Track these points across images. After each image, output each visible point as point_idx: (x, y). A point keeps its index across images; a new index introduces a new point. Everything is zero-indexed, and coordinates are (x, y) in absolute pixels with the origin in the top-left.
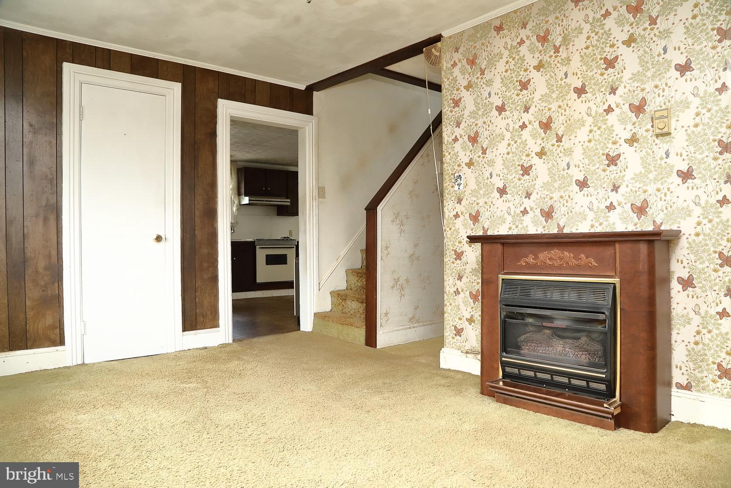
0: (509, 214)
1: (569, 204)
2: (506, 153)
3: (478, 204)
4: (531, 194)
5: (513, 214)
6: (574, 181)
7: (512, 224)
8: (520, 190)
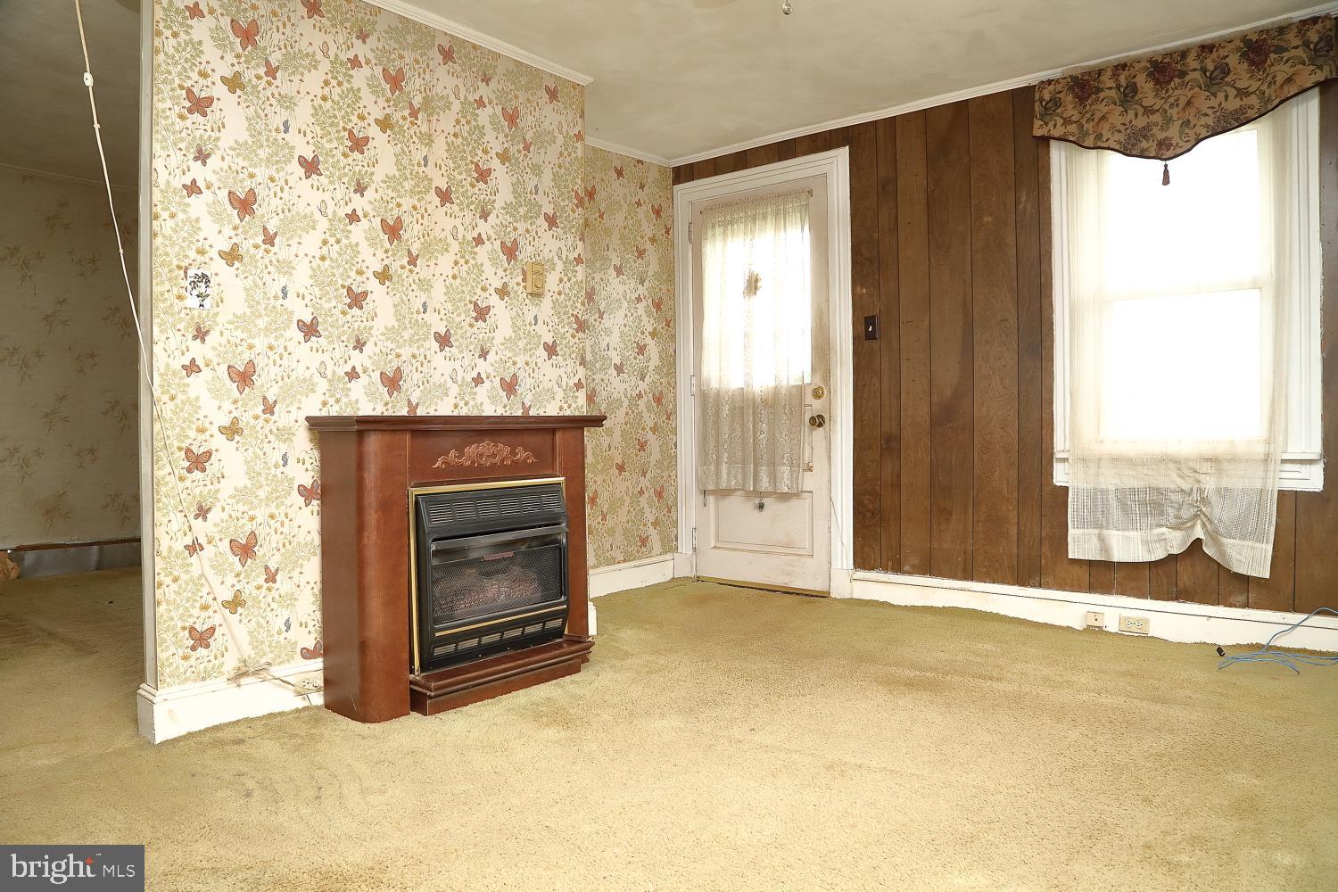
0: (323, 375)
1: (425, 369)
2: (318, 256)
3: (251, 347)
4: (365, 343)
5: (329, 377)
6: (432, 333)
7: (328, 395)
8: (344, 333)
